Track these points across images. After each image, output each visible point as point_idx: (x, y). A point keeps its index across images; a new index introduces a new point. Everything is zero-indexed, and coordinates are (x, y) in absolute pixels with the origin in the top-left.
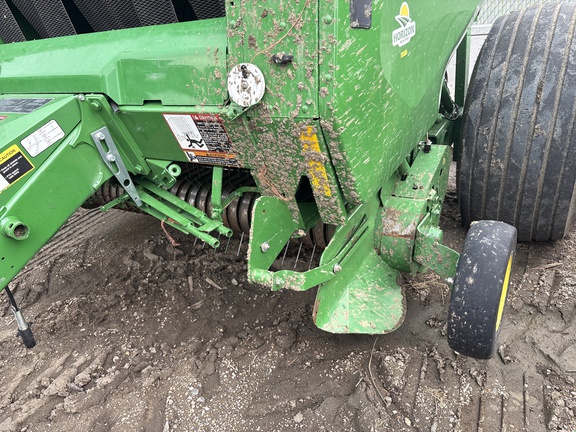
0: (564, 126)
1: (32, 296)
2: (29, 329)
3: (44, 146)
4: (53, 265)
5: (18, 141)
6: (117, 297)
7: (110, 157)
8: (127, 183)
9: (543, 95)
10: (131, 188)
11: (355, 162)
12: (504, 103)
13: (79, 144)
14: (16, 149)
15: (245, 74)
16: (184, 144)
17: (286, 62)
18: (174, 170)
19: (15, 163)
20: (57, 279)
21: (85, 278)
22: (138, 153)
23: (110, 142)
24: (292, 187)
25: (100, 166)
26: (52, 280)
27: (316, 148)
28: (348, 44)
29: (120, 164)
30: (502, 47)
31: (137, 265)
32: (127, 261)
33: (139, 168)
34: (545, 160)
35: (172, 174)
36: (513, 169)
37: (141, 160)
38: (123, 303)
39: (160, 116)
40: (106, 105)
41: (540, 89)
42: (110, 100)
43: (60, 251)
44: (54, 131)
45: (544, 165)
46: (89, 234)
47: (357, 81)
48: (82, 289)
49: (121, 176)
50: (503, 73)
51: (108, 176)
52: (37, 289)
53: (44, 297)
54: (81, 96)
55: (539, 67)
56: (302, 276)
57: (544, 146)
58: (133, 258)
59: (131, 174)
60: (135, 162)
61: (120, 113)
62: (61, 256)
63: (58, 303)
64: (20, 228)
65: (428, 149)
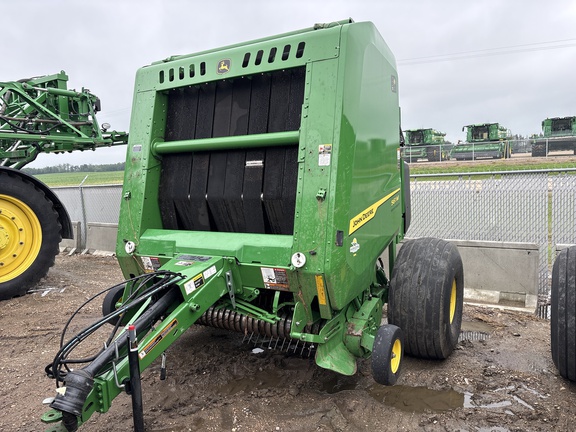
0: (431, 293)
3: (209, 275)
5: (202, 272)
7: (229, 283)
8: (232, 296)
9: (422, 278)
10: (233, 300)
12: (405, 280)
13: (221, 276)
14: (201, 275)
15: (299, 255)
16: (266, 280)
17: (314, 254)
19: (199, 280)
22: (241, 283)
24: (311, 299)
25: (225, 287)
27: (322, 284)
28: (336, 252)
29: (232, 287)
30: (405, 255)
33: (239, 291)
34: (425, 309)
37: (241, 287)
39: (259, 268)
40: (235, 262)
41: (420, 275)
42: (237, 260)
44: (213, 270)
45: (425, 311)
47: (337, 263)
49: (231, 293)
50: (405, 267)
51: (227, 292)
54: (225, 257)
55: (419, 266)
56: (312, 336)
57: (424, 302)
59: (235, 293)
60: (238, 287)
61: (240, 265)
65: (370, 299)
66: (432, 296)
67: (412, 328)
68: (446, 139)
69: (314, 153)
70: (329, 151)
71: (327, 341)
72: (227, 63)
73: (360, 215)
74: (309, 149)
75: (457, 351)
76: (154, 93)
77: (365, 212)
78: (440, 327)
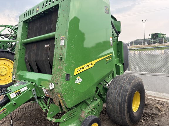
0: (121, 99)
1: (17, 120)
2: (12, 124)
3: (24, 90)
4: (24, 114)
5: (20, 89)
6: (32, 123)
7: (34, 93)
8: (36, 98)
9: (118, 93)
10: (37, 99)
11: (66, 100)
12: (112, 93)
13: (29, 91)
14: (19, 90)
15: (52, 84)
16: (45, 93)
17: (57, 84)
18: (44, 97)
19: (18, 93)
20: (23, 117)
21: (28, 118)
23: (35, 91)
24: (58, 103)
25: (32, 95)
26: (22, 117)
27: (60, 97)
28: (65, 83)
29: (36, 95)
31: (40, 117)
32: (38, 115)
33: (39, 96)
34: (119, 106)
35: (43, 98)
36: (113, 107)
37: (39, 94)
38: (33, 124)
39: (42, 88)
40: (35, 85)
41: (117, 91)
42: (36, 84)
43: (26, 111)
44: (26, 88)
45: (119, 107)
46: (34, 108)
47: (66, 88)
48: (27, 120)
49: (35, 97)
50: (113, 87)
51: (33, 97)
52: (19, 118)
53: (19, 120)
54: (32, 83)
55: (118, 87)
56: (55, 119)
57: (118, 103)
58: (40, 115)
59: (37, 97)
60: (39, 95)
61: (37, 86)
62: (26, 112)
63: (21, 122)
64: (15, 103)
65: (96, 100)
66: (122, 101)
67: (114, 113)
68: (166, 36)
69: (59, 40)
70: (63, 39)
71: (65, 121)
72: (39, 8)
73: (83, 66)
74: (58, 38)
75: (140, 123)
76: (22, 22)
77: (86, 65)
78: (126, 114)
